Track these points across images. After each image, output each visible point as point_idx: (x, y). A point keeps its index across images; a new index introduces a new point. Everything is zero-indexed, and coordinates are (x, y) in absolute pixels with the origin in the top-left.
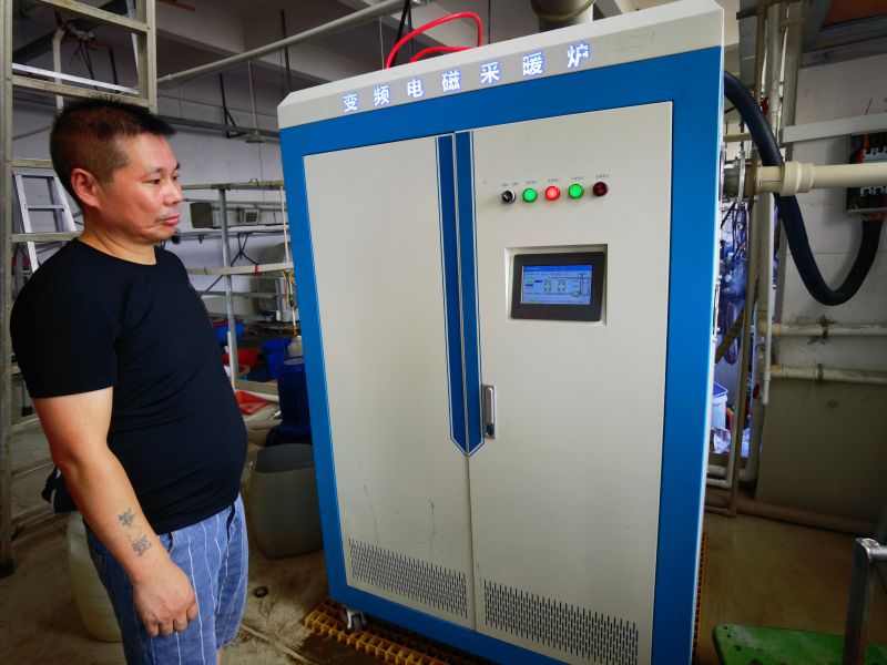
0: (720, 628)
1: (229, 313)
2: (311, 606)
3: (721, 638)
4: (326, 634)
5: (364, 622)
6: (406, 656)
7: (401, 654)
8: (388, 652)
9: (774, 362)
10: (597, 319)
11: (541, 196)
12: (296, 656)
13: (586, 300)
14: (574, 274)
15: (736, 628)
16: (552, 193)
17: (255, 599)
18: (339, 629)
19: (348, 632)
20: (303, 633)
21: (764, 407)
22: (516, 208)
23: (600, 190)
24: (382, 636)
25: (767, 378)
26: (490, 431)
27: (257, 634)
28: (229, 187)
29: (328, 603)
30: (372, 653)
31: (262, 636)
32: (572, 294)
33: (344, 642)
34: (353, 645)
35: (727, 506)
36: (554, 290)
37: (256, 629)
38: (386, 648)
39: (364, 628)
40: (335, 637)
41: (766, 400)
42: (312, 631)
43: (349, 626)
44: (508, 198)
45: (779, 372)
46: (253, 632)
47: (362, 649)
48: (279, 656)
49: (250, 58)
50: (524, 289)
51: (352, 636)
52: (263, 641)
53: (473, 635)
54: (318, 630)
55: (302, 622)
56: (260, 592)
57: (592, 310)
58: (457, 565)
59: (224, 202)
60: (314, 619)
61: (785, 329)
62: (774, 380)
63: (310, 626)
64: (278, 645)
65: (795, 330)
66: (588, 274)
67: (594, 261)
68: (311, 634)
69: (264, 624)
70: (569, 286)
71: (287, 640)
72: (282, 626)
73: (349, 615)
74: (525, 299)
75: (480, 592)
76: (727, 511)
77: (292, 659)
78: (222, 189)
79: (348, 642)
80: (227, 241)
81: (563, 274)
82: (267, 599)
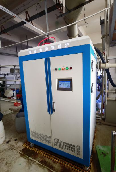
0: (97, 146)
1: (15, 88)
2: (24, 143)
3: (97, 148)
4: (27, 148)
5: (34, 145)
6: (41, 152)
7: (40, 152)
8: (38, 151)
9: (108, 97)
10: (71, 91)
11: (61, 69)
12: (21, 152)
13: (69, 87)
14: (68, 83)
15: (100, 146)
16: (63, 69)
17: (15, 141)
18: (29, 147)
19: (31, 147)
20: (23, 148)
21: (106, 105)
22: (58, 71)
23: (71, 68)
24: (37, 148)
25: (106, 100)
26: (54, 110)
27: (14, 148)
28: (15, 66)
29: (28, 142)
30: (35, 151)
31: (15, 149)
32: (67, 86)
33: (30, 149)
34: (31, 150)
35: (100, 123)
36: (64, 85)
37: (14, 147)
38: (37, 151)
39: (34, 147)
40: (28, 148)
41: (106, 104)
42: (24, 147)
43: (31, 146)
44: (56, 69)
45: (108, 99)
46: (13, 148)
47: (33, 151)
48: (18, 152)
49: (21, 43)
50: (59, 85)
51: (32, 148)
52: (15, 150)
53: (52, 148)
54: (25, 147)
55: (23, 146)
56: (16, 140)
57: (70, 89)
58: (49, 135)
59: (15, 68)
60: (25, 145)
61: (109, 91)
62: (107, 100)
63: (24, 146)
64: (18, 150)
65: (111, 91)
66: (70, 83)
67: (70, 80)
68: (24, 148)
69: (16, 146)
70: (67, 85)
71: (20, 149)
72: (19, 147)
73: (31, 144)
74: (60, 87)
75: (53, 140)
76: (100, 124)
77: (20, 153)
78: (14, 66)
79: (31, 149)
80: (15, 75)
81: (66, 83)
82: (17, 141)
